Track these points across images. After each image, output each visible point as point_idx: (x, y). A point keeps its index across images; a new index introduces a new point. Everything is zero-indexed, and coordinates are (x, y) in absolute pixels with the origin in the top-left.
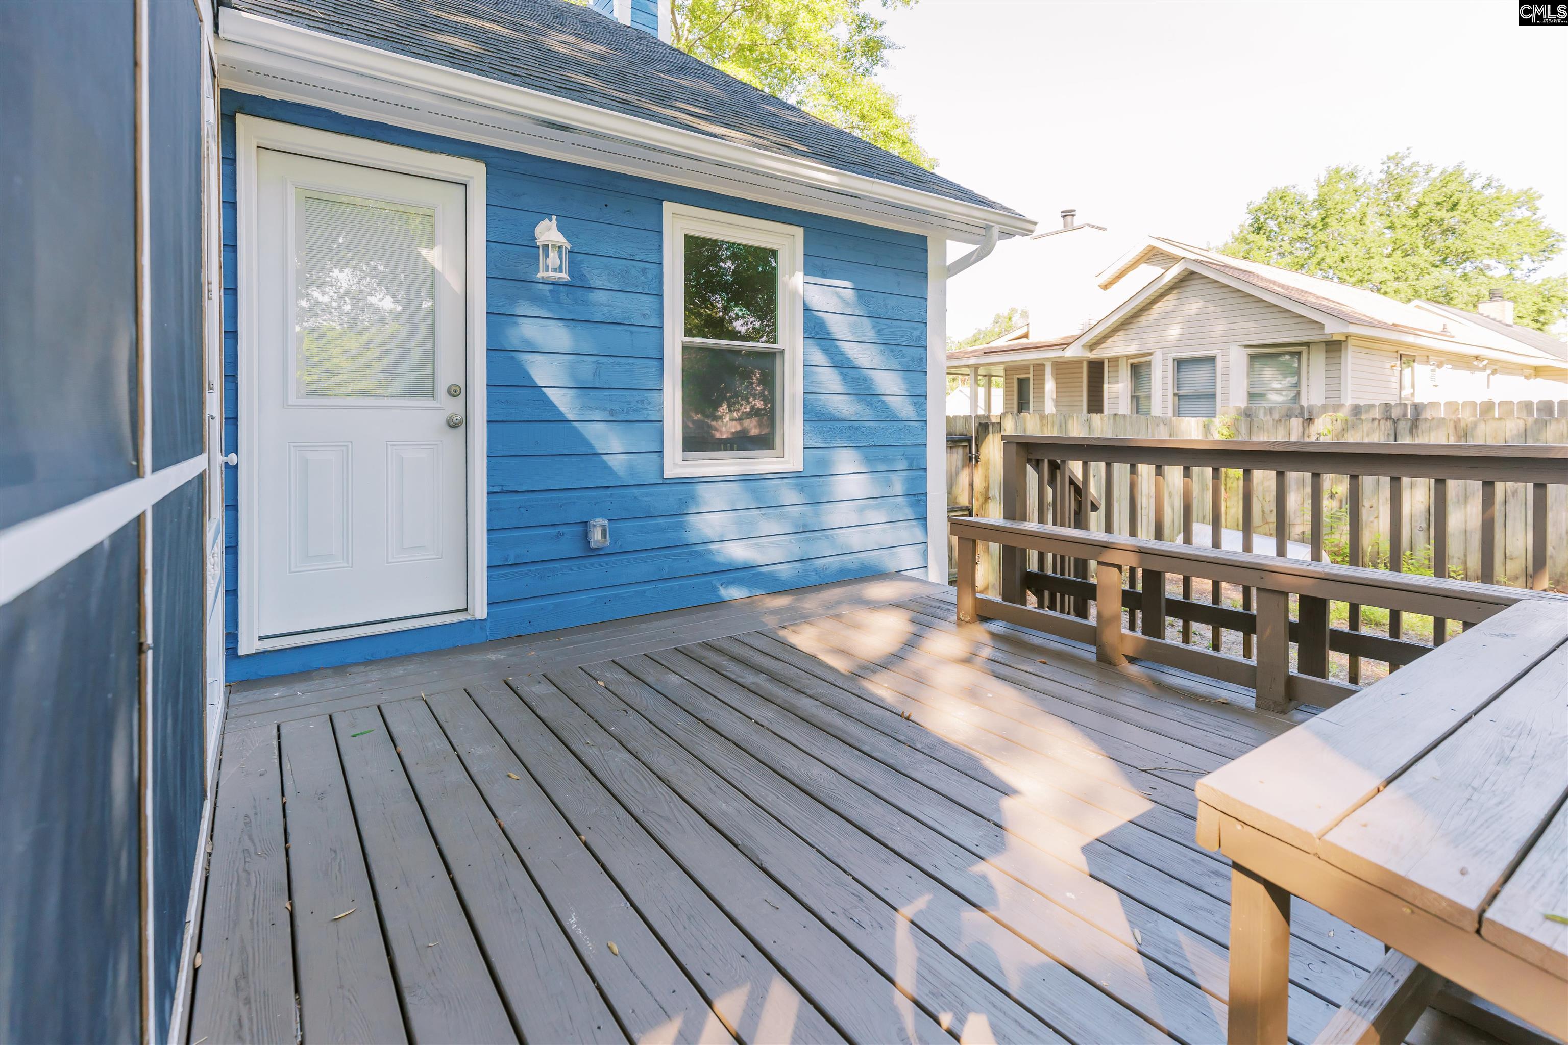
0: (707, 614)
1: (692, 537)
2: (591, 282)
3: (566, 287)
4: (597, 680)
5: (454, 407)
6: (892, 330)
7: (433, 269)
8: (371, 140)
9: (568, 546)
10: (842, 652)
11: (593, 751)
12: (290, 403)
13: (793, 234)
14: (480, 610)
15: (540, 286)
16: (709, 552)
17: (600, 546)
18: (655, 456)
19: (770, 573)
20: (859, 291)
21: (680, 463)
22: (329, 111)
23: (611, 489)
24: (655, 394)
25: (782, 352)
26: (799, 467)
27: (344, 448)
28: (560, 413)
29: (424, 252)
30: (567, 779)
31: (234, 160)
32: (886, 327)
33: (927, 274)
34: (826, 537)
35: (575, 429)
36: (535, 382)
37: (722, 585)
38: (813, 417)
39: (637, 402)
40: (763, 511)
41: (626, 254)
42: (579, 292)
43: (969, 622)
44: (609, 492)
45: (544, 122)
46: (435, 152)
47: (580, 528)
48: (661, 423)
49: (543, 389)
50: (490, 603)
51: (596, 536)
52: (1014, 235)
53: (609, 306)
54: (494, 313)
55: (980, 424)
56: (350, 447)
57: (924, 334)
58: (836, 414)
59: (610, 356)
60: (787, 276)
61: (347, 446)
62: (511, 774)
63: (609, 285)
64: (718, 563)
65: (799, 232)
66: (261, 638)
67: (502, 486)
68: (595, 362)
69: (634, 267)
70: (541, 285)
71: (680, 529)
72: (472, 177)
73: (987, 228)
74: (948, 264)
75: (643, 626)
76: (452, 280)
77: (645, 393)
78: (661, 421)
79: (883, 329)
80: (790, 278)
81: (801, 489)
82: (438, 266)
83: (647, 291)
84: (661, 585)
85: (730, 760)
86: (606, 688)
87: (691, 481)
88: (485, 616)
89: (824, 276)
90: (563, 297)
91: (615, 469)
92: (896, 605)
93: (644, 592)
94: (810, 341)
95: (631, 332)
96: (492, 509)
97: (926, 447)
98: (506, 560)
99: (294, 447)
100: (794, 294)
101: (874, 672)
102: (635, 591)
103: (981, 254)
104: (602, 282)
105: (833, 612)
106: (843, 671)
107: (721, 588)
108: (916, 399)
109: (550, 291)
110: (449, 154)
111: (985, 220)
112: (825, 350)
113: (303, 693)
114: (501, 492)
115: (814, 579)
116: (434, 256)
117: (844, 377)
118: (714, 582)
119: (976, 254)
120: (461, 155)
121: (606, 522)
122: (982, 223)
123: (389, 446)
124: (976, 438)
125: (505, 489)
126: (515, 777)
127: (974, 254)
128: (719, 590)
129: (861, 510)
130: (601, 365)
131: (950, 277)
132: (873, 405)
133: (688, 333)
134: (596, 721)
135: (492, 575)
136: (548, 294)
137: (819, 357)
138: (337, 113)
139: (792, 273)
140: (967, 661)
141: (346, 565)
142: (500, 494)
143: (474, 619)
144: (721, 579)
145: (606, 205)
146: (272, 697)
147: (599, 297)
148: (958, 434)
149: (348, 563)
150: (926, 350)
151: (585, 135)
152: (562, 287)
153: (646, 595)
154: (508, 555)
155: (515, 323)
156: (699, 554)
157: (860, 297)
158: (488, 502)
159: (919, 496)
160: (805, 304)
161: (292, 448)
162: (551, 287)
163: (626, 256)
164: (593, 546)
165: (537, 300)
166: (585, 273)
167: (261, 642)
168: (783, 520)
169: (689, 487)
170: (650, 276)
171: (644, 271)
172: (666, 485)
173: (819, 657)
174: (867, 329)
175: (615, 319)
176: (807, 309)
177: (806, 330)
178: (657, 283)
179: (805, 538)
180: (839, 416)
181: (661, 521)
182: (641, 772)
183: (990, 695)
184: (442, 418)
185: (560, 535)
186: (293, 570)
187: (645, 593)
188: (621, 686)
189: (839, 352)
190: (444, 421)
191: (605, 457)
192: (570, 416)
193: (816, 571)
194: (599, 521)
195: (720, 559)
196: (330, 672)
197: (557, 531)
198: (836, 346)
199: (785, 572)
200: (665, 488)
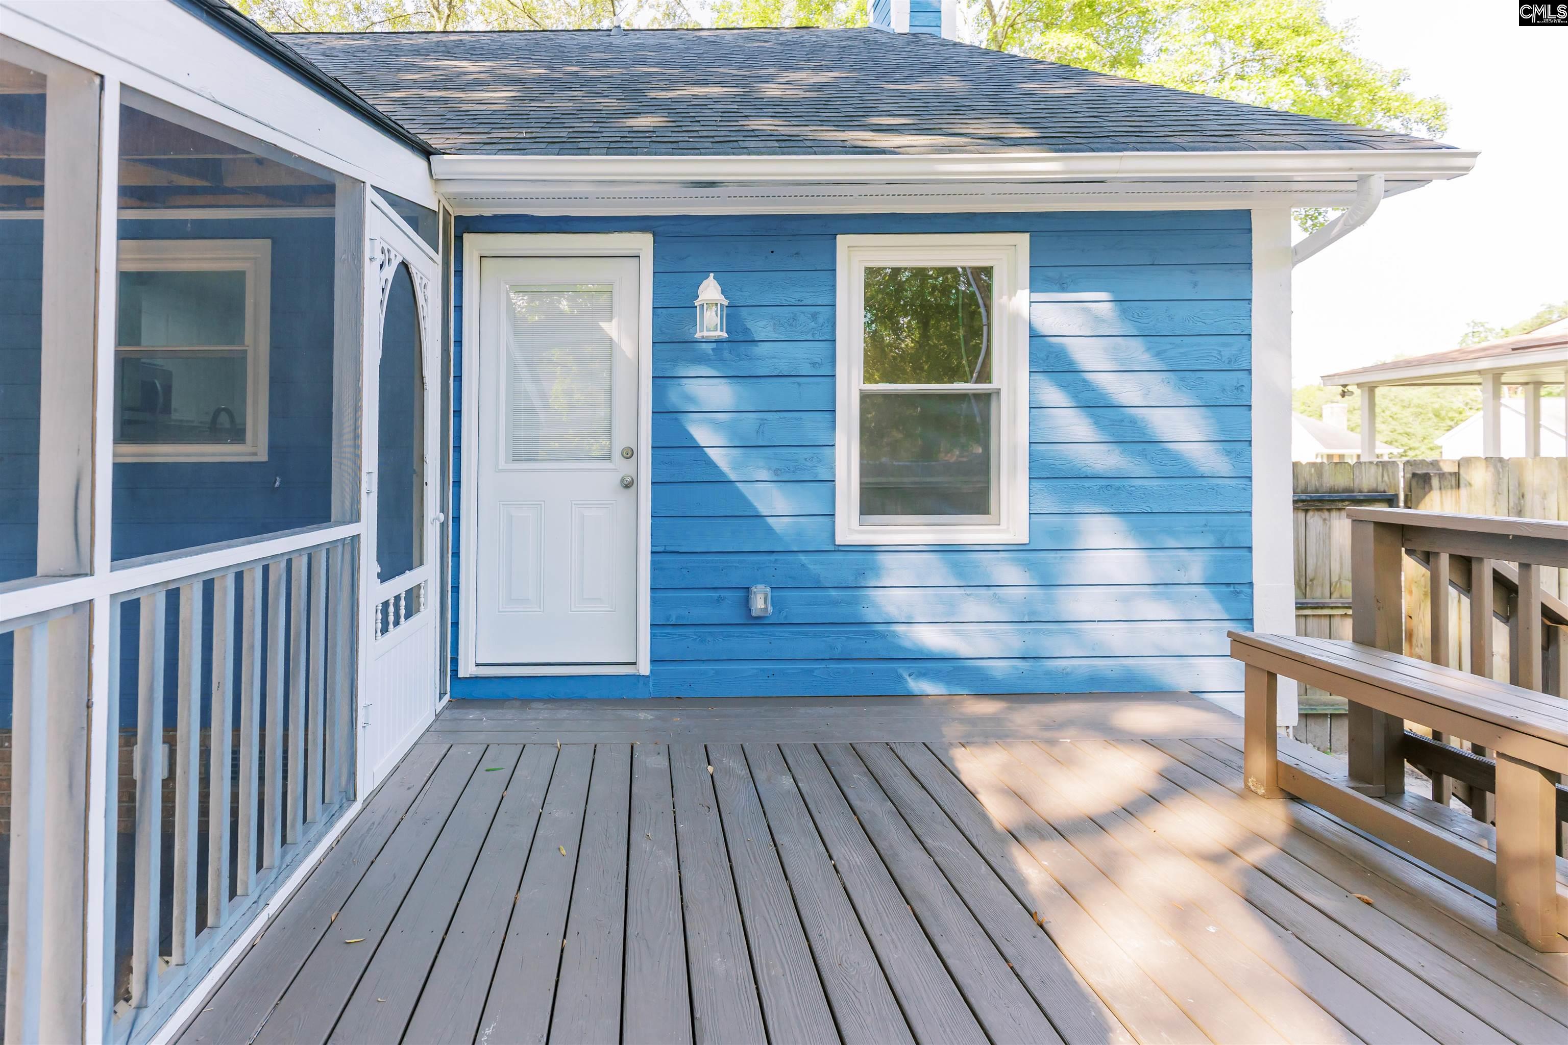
0: (884, 708)
1: (870, 615)
2: (755, 336)
3: (729, 343)
4: (709, 765)
5: (625, 468)
6: (1182, 350)
7: (611, 340)
8: (557, 233)
9: (728, 612)
10: (1017, 796)
11: (646, 846)
12: (500, 468)
13: (1015, 244)
14: (644, 668)
15: (704, 346)
16: (895, 635)
17: (762, 614)
18: (827, 519)
19: (977, 669)
20: (1122, 303)
21: (856, 529)
22: (526, 216)
23: (774, 554)
24: (827, 450)
25: (998, 392)
26: (1023, 537)
27: (539, 507)
28: (722, 473)
29: (604, 325)
30: (601, 869)
31: (462, 271)
32: (1170, 346)
33: (1251, 264)
34: (1069, 631)
35: (737, 489)
36: (697, 443)
37: (910, 676)
38: (1044, 473)
39: (806, 459)
40: (969, 591)
41: (793, 300)
42: (743, 347)
43: (1263, 796)
44: (773, 557)
45: (692, 183)
46: (608, 232)
47: (741, 594)
48: (834, 483)
49: (705, 449)
50: (654, 661)
51: (759, 603)
52: (1432, 181)
53: (773, 358)
54: (659, 377)
55: (1414, 475)
56: (543, 506)
57: (1247, 351)
58: (1084, 469)
59: (775, 411)
60: (1005, 298)
61: (541, 505)
62: (562, 847)
63: (774, 336)
64: (906, 649)
65: (1023, 240)
66: (478, 665)
67: (665, 546)
68: (757, 419)
69: (803, 313)
70: (704, 344)
71: (856, 604)
72: (641, 249)
73: (1362, 180)
74: (1293, 244)
75: (802, 710)
76: (626, 347)
77: (816, 450)
78: (834, 481)
79: (1165, 351)
80: (1010, 299)
81: (1029, 566)
82: (615, 336)
83: (817, 338)
84: (833, 666)
85: (767, 903)
86: (712, 776)
87: (869, 550)
88: (648, 673)
89: (1063, 288)
90: (726, 354)
91: (778, 531)
92: (1150, 742)
93: (812, 670)
94: (1039, 377)
95: (799, 384)
96: (656, 567)
97: (1251, 516)
98: (668, 620)
99: (503, 505)
100: (1015, 317)
101: (1042, 837)
102: (802, 669)
103: (1351, 222)
104: (767, 334)
105: (1048, 734)
106: (998, 826)
107: (909, 679)
108: (1228, 446)
109: (713, 349)
110: (620, 231)
111: (1351, 169)
112: (1064, 386)
113: (488, 719)
114: (664, 552)
115: (1045, 686)
116: (611, 328)
117: (1097, 422)
118: (900, 671)
119: (1341, 222)
120: (629, 231)
121: (768, 589)
122: (1353, 175)
123: (573, 505)
124: (1406, 496)
125: (668, 549)
126: (564, 852)
127: (1337, 224)
128: (907, 682)
129: (1126, 600)
130: (765, 421)
131: (1300, 261)
132: (1149, 457)
133: (868, 379)
134: (674, 812)
135: (655, 633)
136: (711, 352)
137: (1053, 395)
138: (532, 216)
139: (1012, 293)
140: (1216, 859)
141: (539, 610)
142: (664, 554)
143: (638, 674)
144: (909, 668)
145: (772, 252)
146: (467, 718)
147: (762, 349)
148: (1366, 491)
149: (540, 608)
150: (1250, 374)
151: (734, 186)
152: (725, 344)
153: (815, 674)
154: (670, 615)
155: (679, 385)
156: (882, 636)
157: (1124, 311)
158: (652, 561)
159: (1236, 586)
160: (1031, 329)
161: (501, 506)
162: (714, 345)
163: (793, 302)
164: (754, 614)
165: (701, 359)
166: (749, 326)
167: (477, 667)
168: (998, 604)
169: (869, 556)
170: (821, 320)
171: (814, 316)
172: (838, 553)
173: (979, 796)
174: (1137, 350)
175: (781, 371)
176: (1034, 335)
177: (1033, 360)
178: (830, 327)
179: (1032, 629)
180: (1089, 471)
181: (833, 593)
182: (670, 886)
183: (1212, 929)
184: (615, 479)
185: (720, 600)
186: (501, 610)
187: (813, 672)
188: (727, 777)
189: (1088, 386)
190: (618, 481)
191: (770, 520)
192: (733, 477)
193: (1048, 673)
194: (760, 587)
195: (907, 644)
196: (518, 703)
197: (718, 595)
198: (1084, 379)
199: (1000, 668)
200: (839, 557)
